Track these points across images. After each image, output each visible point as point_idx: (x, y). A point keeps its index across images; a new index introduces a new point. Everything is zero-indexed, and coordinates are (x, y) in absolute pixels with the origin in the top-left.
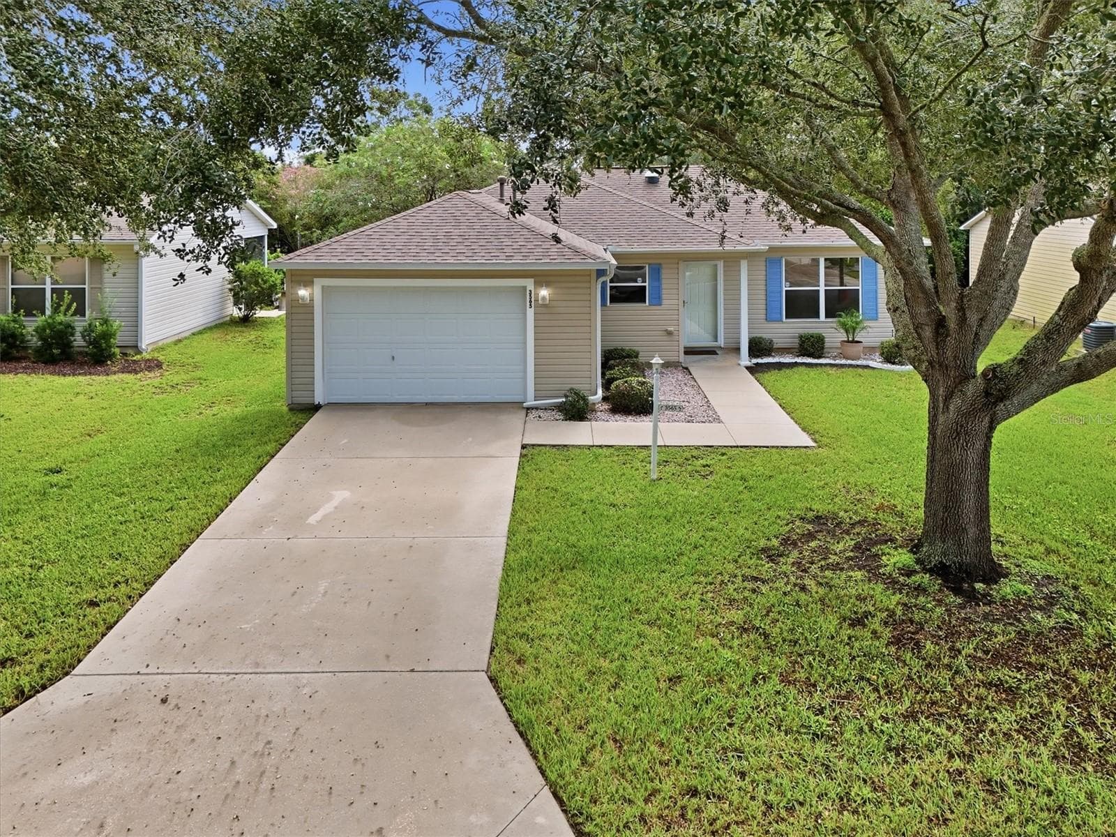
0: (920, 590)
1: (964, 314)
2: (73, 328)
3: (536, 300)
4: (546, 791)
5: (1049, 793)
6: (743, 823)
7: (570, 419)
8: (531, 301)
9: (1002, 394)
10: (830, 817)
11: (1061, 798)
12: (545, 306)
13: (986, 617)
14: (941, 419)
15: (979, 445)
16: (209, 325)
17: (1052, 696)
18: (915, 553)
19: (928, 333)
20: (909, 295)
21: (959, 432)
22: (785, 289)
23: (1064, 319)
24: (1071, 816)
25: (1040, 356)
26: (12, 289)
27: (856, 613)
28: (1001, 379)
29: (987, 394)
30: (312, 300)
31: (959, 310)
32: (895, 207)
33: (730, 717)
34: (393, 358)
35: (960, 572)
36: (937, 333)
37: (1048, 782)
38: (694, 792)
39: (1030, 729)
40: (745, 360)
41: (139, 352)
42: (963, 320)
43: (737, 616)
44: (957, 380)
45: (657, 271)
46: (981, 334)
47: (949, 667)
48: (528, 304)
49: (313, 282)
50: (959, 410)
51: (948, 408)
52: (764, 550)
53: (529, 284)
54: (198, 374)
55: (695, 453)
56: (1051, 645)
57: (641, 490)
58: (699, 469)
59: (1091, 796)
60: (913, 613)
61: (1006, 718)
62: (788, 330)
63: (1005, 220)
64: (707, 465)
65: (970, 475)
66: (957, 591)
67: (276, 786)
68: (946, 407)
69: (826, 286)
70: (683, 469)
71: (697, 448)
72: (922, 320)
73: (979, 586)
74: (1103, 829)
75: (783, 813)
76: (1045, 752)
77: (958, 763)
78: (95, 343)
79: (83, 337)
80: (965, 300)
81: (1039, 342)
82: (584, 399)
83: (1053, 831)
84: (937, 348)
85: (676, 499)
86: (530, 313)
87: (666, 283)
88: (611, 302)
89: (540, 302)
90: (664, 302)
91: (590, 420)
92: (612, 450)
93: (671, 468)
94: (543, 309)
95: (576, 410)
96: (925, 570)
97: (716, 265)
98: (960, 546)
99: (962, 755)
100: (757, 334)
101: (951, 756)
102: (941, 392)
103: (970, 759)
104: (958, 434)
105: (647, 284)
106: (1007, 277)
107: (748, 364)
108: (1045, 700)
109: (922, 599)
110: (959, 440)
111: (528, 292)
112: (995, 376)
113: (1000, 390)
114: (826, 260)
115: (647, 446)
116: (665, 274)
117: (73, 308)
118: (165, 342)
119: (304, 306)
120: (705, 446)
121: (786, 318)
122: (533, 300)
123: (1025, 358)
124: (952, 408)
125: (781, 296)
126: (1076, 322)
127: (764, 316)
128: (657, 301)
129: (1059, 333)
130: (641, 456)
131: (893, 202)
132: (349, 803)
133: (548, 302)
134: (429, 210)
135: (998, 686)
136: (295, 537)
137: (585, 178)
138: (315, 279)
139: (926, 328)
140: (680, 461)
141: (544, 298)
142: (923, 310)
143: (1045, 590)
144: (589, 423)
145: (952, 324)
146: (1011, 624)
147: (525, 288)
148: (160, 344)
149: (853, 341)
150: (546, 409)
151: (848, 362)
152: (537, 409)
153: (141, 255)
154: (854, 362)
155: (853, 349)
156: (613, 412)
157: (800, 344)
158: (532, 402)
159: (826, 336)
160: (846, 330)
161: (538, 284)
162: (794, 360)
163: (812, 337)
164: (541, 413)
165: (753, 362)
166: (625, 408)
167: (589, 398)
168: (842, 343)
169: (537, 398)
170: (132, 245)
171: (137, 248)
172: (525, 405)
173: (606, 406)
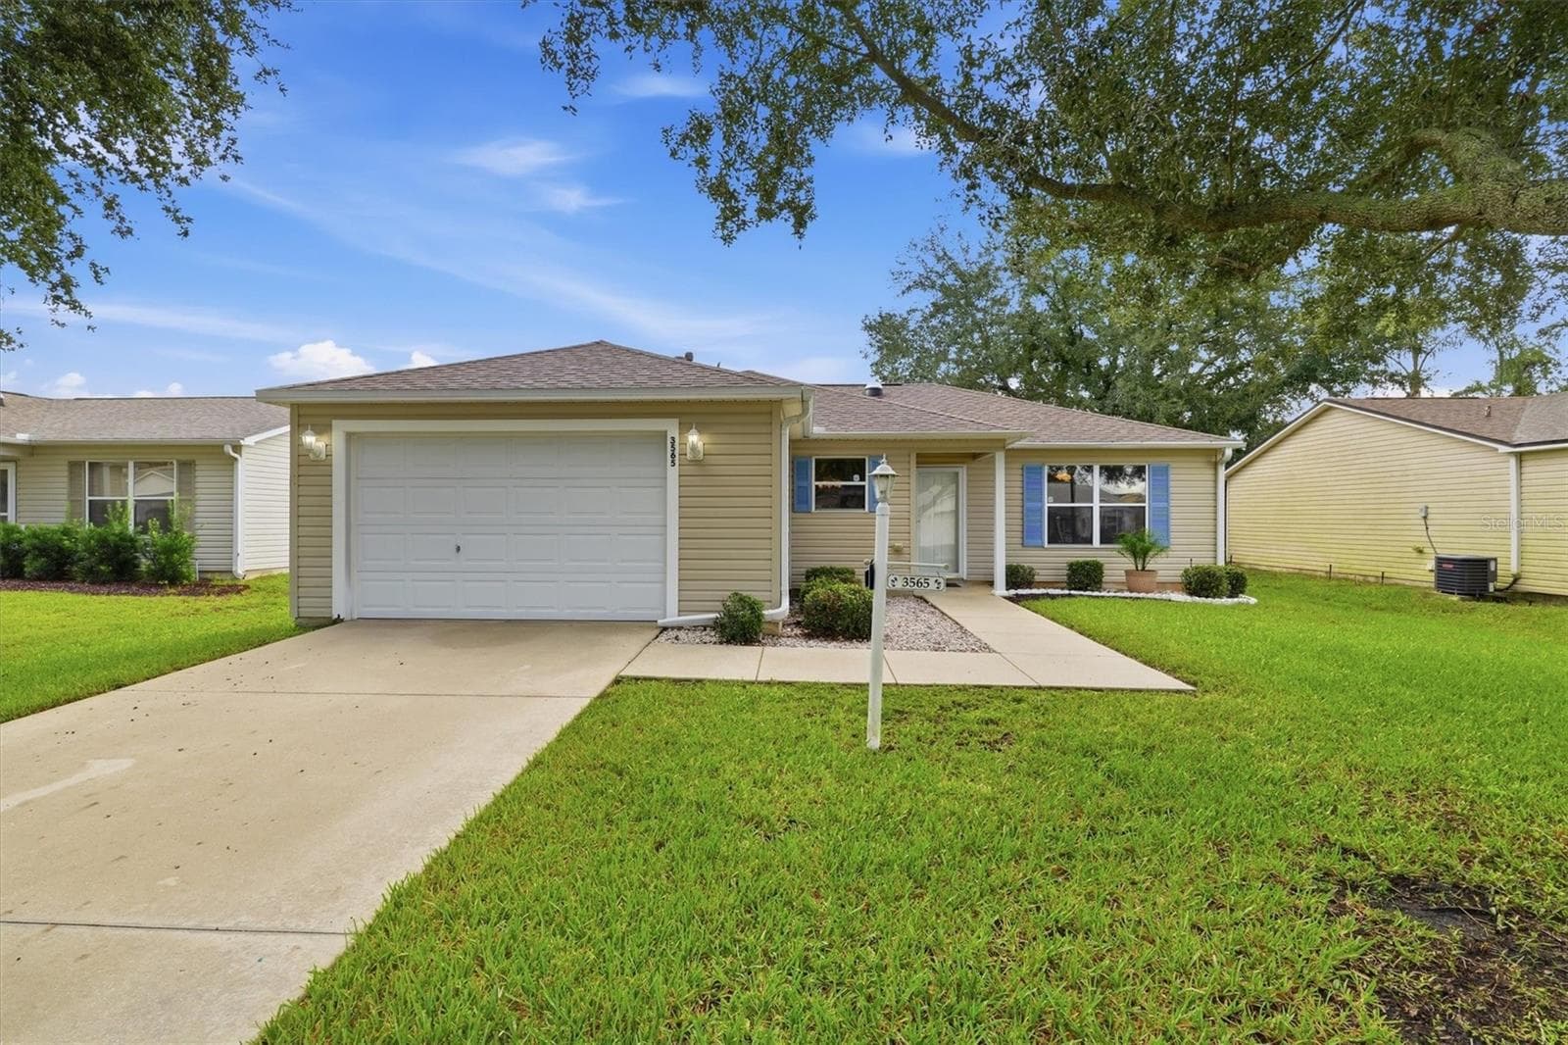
3: (683, 454)
7: (728, 642)
8: (673, 456)
12: (696, 462)
22: (1047, 505)
26: (90, 501)
30: (329, 454)
34: (458, 549)
40: (1000, 588)
41: (235, 580)
48: (669, 459)
49: (331, 425)
53: (671, 427)
55: (959, 697)
57: (841, 777)
58: (976, 728)
62: (1052, 559)
64: (992, 721)
69: (1101, 501)
70: (940, 728)
71: (963, 689)
82: (754, 607)
85: (934, 803)
86: (673, 473)
87: (894, 484)
88: (817, 507)
89: (689, 456)
91: (764, 645)
92: (790, 690)
93: (917, 726)
94: (694, 468)
95: (741, 627)
97: (957, 474)
100: (1015, 562)
105: (866, 484)
107: (1006, 593)
111: (669, 441)
114: (1101, 468)
115: (861, 685)
119: (317, 463)
120: (975, 686)
121: (1049, 543)
122: (677, 453)
125: (1042, 515)
127: (1022, 540)
130: (848, 701)
133: (701, 456)
138: (334, 422)
140: (933, 711)
141: (694, 448)
144: (760, 649)
147: (664, 434)
149: (1143, 569)
150: (695, 628)
151: (1141, 595)
152: (680, 628)
153: (236, 459)
154: (1150, 595)
155: (1144, 580)
156: (809, 636)
157: (1069, 576)
158: (672, 618)
159: (1106, 566)
160: (1135, 555)
161: (684, 428)
162: (1066, 592)
163: (1087, 563)
164: (682, 634)
165: (1013, 592)
166: (826, 629)
167: (765, 612)
168: (1128, 573)
169: (681, 612)
170: (223, 447)
171: (229, 449)
172: (660, 622)
173: (798, 631)
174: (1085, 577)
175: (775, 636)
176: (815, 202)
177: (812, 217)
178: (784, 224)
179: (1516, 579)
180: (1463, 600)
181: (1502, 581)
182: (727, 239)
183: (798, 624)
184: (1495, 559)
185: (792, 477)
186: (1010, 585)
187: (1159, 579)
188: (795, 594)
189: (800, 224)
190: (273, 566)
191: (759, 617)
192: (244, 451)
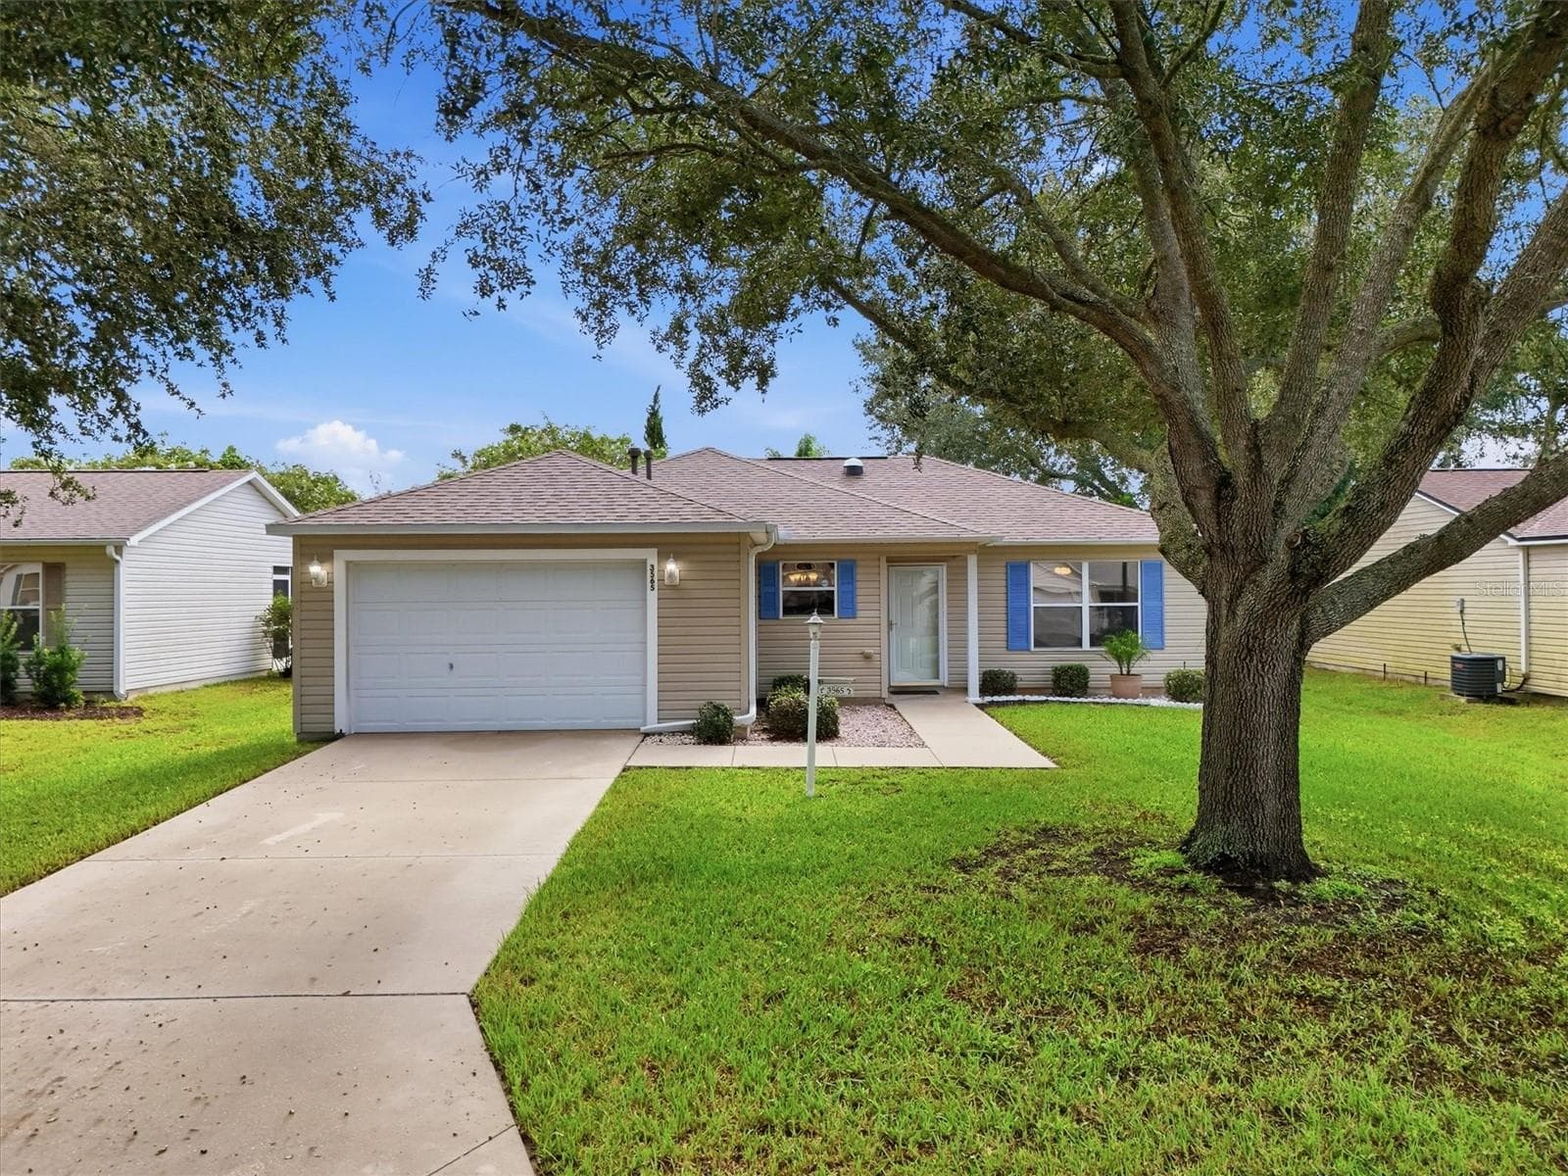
0: (1186, 889)
1: (1259, 456)
2: (14, 659)
3: (661, 580)
4: (514, 1134)
5: (1377, 1121)
6: (840, 1164)
7: (705, 743)
8: (652, 581)
9: (1318, 571)
10: (992, 1153)
11: (1398, 1126)
12: (673, 587)
13: (1289, 919)
14: (1224, 634)
15: (1283, 668)
16: (233, 678)
17: (1389, 1007)
18: (1184, 852)
19: (1204, 501)
20: (1175, 444)
21: (1250, 648)
22: (1033, 605)
23: (1414, 422)
24: (1412, 1148)
25: (1376, 497)
27: (1082, 918)
28: (1316, 546)
29: (1294, 574)
30: (331, 582)
31: (1250, 450)
32: (1157, 320)
33: (854, 1038)
34: (451, 666)
35: (1251, 866)
36: (1218, 498)
37: (1378, 1107)
38: (764, 1127)
39: (1351, 1048)
40: (974, 696)
41: (115, 699)
42: (1257, 467)
43: (895, 927)
44: (1248, 568)
45: (848, 571)
46: (1287, 501)
47: (1224, 976)
48: (649, 585)
49: (332, 555)
50: (1250, 611)
51: (1234, 613)
52: (955, 861)
53: (650, 556)
54: (193, 721)
55: (878, 773)
56: (1391, 950)
57: (788, 806)
58: (880, 787)
59: (1449, 1126)
60: (1173, 916)
61: (1312, 1033)
62: (1036, 663)
63: (1323, 292)
65: (1267, 716)
66: (1244, 892)
67: (41, 1132)
68: (1232, 612)
69: (1091, 601)
70: (857, 787)
72: (1196, 480)
73: (1283, 885)
74: (1466, 1165)
75: (914, 1151)
76: (1373, 1074)
77: (1224, 1087)
78: (44, 679)
79: (28, 671)
80: (1260, 434)
81: (1374, 473)
82: (727, 715)
83: (1381, 1168)
84: (1219, 523)
86: (652, 597)
87: (863, 589)
88: (785, 613)
89: (667, 582)
90: (860, 613)
91: (735, 744)
92: (757, 771)
93: (839, 786)
94: (671, 592)
95: (715, 730)
96: (1197, 868)
97: (937, 572)
98: (1252, 828)
99: (1234, 1077)
100: (995, 666)
101: (1214, 1078)
102: (1224, 593)
103: (1247, 1082)
104: (1250, 650)
105: (835, 589)
106: (1329, 413)
107: (979, 700)
108: (1378, 1011)
109: (1189, 900)
110: (1251, 661)
111: (649, 568)
112: (1306, 543)
113: (1313, 566)
114: (1092, 565)
116: (861, 574)
117: (13, 631)
118: (159, 690)
119: (320, 590)
121: (1036, 646)
122: (656, 579)
123: (1353, 505)
124: (1240, 611)
125: (1028, 616)
126: (1434, 421)
127: (1004, 644)
128: (850, 612)
129: (1407, 449)
131: (1154, 313)
132: (156, 1151)
133: (677, 582)
134: (515, 469)
135: (1303, 997)
136: (236, 857)
137: (723, 389)
138: (335, 551)
139: (1202, 492)
140: (855, 780)
141: (671, 575)
142: (1198, 466)
143: (1384, 892)
144: (732, 747)
145: (1241, 479)
146: (1328, 927)
147: (644, 562)
148: (151, 692)
149: (1128, 674)
150: (673, 733)
151: (1129, 701)
152: (660, 734)
153: (117, 562)
154: (1136, 701)
155: (1127, 685)
156: (772, 740)
157: (1055, 681)
158: (652, 725)
159: (1091, 670)
160: (1119, 659)
161: (663, 556)
162: (1044, 698)
163: (1070, 668)
164: (664, 739)
165: (988, 699)
166: (790, 732)
167: (736, 718)
168: (1113, 677)
169: (660, 720)
170: (104, 547)
171: (111, 550)
172: (643, 729)
173: (765, 736)
174: (1070, 683)
175: (743, 738)
176: (777, 363)
177: (773, 375)
178: (750, 383)
179: (1526, 678)
180: (1469, 702)
181: (1511, 682)
182: (702, 411)
183: (764, 731)
184: (1503, 659)
185: (759, 583)
186: (983, 691)
187: (1144, 683)
188: (761, 703)
189: (763, 383)
190: (147, 684)
191: (731, 723)
192: (125, 551)
